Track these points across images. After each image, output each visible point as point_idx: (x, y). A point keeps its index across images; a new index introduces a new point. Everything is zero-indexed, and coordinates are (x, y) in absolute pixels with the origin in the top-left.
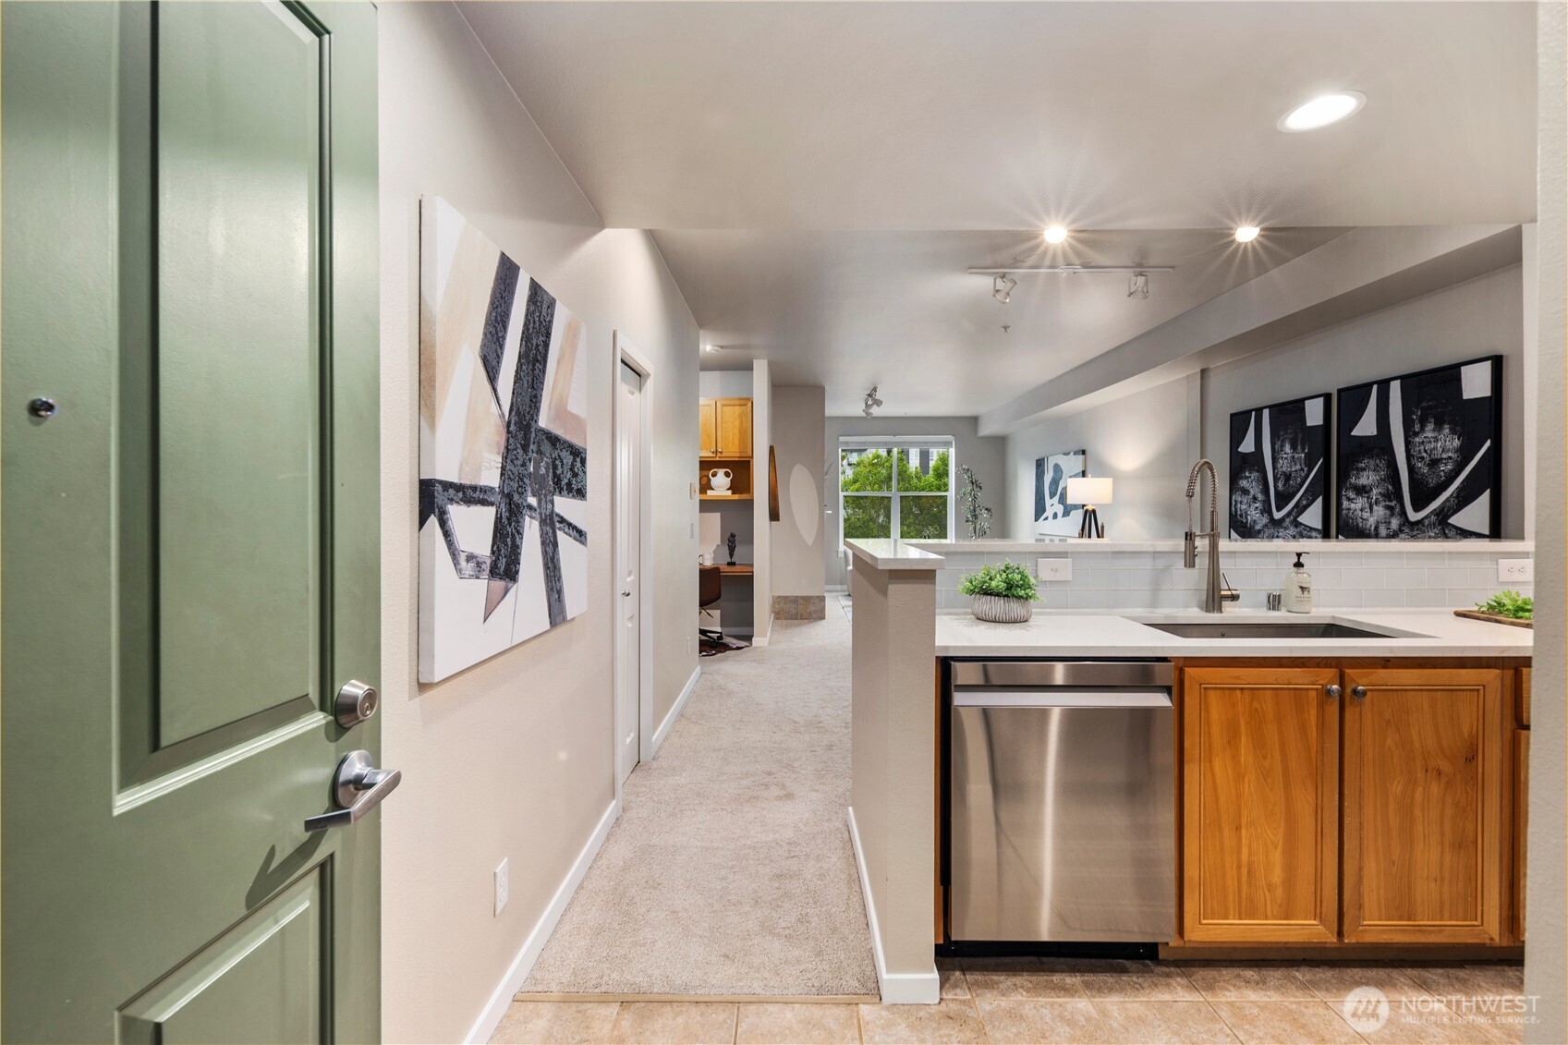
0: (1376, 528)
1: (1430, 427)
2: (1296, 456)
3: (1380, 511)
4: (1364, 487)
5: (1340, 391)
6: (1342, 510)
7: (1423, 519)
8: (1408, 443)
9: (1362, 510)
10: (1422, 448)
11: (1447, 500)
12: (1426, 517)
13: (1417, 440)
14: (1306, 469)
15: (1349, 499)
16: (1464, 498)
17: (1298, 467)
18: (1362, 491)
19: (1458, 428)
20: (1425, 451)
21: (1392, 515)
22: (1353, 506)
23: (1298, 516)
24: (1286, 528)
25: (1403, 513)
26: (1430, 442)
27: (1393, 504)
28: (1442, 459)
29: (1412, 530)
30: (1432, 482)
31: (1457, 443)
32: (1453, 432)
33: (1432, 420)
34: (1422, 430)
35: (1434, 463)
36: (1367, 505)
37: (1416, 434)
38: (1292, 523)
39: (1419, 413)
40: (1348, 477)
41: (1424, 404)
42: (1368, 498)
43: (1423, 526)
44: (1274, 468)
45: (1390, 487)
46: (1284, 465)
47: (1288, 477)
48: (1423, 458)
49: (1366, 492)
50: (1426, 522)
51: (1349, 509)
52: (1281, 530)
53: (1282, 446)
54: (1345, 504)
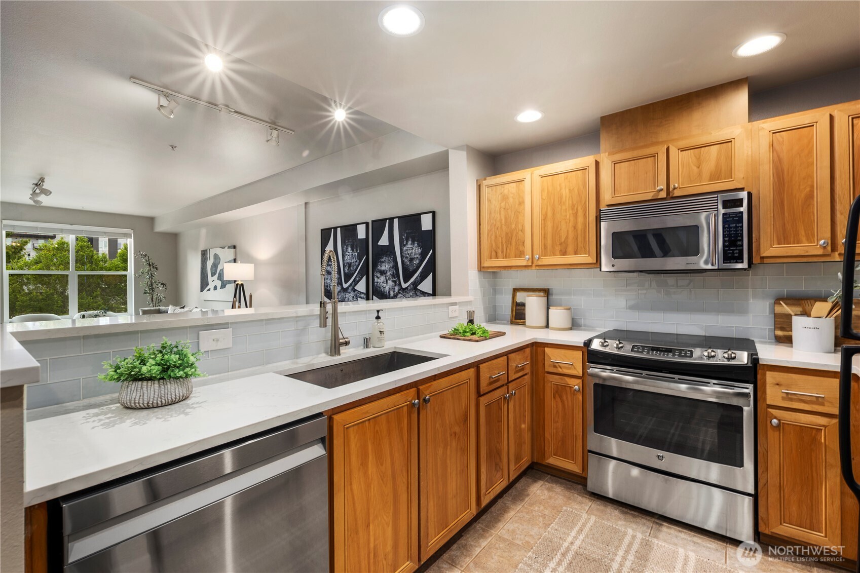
0: (389, 291)
1: (410, 242)
2: (354, 254)
3: (390, 283)
4: (384, 271)
5: (373, 221)
6: (375, 282)
7: (408, 287)
8: (401, 250)
9: (383, 283)
10: (407, 252)
11: (417, 278)
12: (409, 286)
13: (405, 249)
14: (358, 261)
15: (378, 277)
16: (423, 277)
17: (355, 260)
18: (383, 273)
19: (420, 244)
20: (408, 254)
21: (395, 285)
22: (379, 280)
23: (355, 286)
24: (349, 293)
25: (400, 284)
26: (410, 250)
27: (396, 279)
28: (414, 258)
29: (403, 292)
30: (411, 269)
31: (420, 251)
32: (419, 245)
33: (410, 239)
34: (407, 243)
35: (412, 260)
36: (385, 280)
37: (404, 246)
38: (352, 290)
39: (405, 235)
40: (377, 266)
41: (407, 231)
42: (386, 276)
43: (408, 290)
44: (343, 260)
45: (395, 271)
46: (348, 259)
47: (350, 265)
48: (407, 257)
49: (385, 274)
50: (409, 288)
51: (378, 282)
52: (347, 294)
53: (347, 249)
54: (376, 279)
